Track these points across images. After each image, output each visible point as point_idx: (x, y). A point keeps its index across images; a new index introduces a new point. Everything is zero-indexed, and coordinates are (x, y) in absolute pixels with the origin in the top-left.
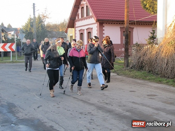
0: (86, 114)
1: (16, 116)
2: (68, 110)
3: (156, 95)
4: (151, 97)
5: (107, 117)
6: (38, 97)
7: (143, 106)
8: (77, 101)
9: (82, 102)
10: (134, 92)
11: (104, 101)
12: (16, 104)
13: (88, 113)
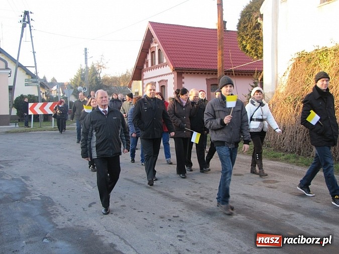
0: (170, 220)
1: (53, 223)
2: (139, 212)
3: (277, 182)
4: (270, 184)
5: (207, 225)
6: (89, 186)
7: (262, 201)
8: (154, 193)
9: (161, 195)
10: (241, 177)
11: (196, 193)
12: (55, 198)
13: (174, 217)
